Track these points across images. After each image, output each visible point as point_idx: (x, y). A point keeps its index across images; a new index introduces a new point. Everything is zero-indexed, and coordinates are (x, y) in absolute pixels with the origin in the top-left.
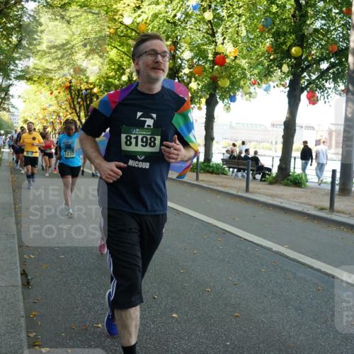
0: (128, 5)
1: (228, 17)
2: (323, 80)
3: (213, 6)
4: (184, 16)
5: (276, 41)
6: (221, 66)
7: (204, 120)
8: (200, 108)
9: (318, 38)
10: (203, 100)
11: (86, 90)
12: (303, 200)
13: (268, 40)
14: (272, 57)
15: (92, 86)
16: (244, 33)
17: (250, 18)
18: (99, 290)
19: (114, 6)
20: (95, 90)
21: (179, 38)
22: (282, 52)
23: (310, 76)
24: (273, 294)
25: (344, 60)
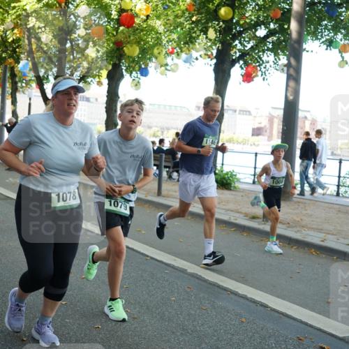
2: (259, 52)
6: (128, 27)
7: (105, 99)
8: (100, 83)
10: (104, 73)
12: (231, 206)
14: (194, 19)
22: (208, 12)
23: (243, 45)
24: (183, 329)
25: (286, 27)
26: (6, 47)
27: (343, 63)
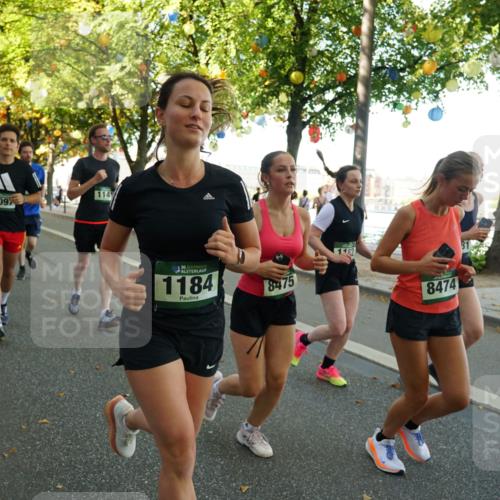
0: (85, 9)
1: (215, 31)
2: (329, 113)
3: (195, 16)
4: (158, 28)
5: (273, 64)
9: (323, 62)
11: (31, 120)
13: (262, 62)
15: (38, 115)
16: (233, 53)
17: (241, 34)
18: (48, 376)
19: (66, 10)
20: (44, 121)
21: (152, 55)
22: (280, 77)
23: (312, 108)
25: (352, 90)
26: (91, 113)
27: (407, 123)
